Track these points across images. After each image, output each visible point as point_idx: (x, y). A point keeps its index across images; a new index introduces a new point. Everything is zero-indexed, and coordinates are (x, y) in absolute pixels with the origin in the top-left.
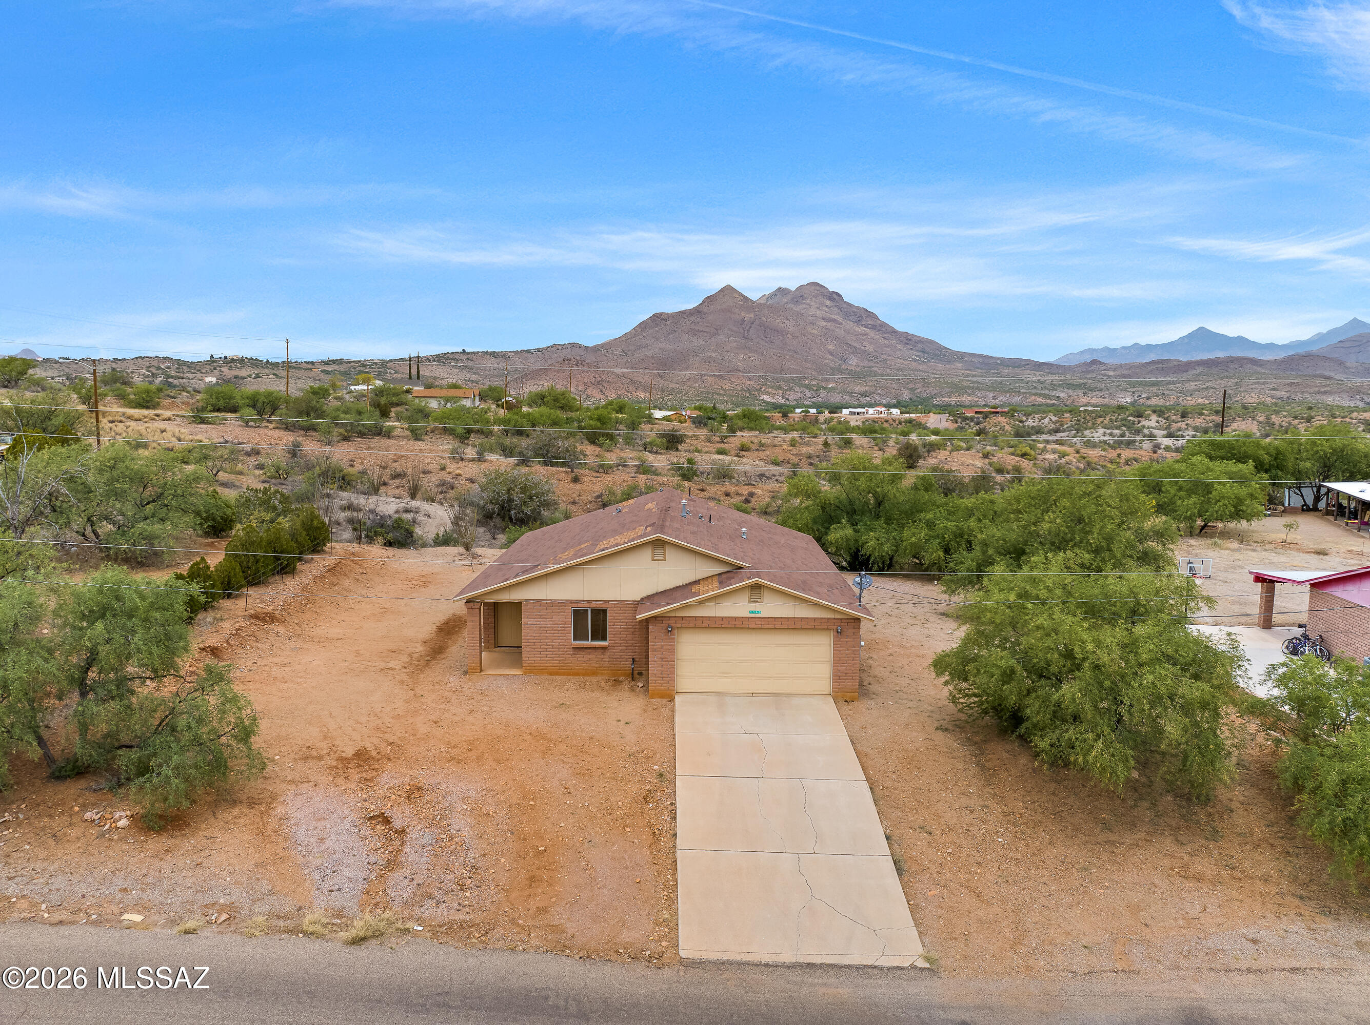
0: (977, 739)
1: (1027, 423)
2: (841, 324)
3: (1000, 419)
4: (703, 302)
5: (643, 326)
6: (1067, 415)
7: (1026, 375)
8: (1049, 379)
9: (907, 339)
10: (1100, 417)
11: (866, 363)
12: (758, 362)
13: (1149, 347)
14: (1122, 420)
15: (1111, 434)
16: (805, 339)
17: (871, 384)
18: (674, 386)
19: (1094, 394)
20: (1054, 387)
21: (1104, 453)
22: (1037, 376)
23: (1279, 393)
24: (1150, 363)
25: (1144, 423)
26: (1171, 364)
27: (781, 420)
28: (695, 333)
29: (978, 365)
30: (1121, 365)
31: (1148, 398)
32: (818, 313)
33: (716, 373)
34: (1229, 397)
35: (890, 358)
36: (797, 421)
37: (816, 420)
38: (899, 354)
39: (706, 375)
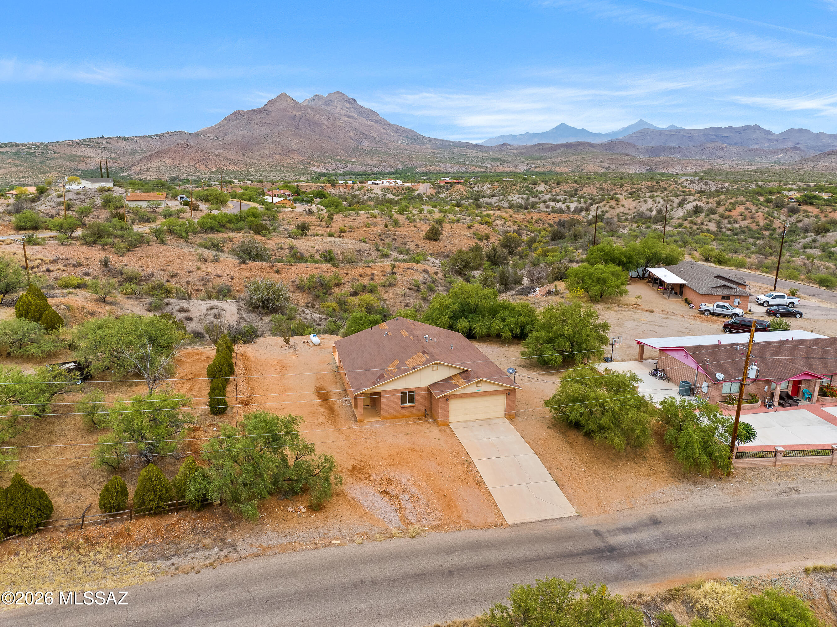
0: (562, 431)
1: (474, 189)
2: (357, 119)
3: (460, 187)
4: (268, 104)
5: (228, 119)
6: (496, 184)
7: (467, 152)
8: (481, 155)
9: (398, 129)
10: (514, 185)
11: (374, 145)
12: (306, 144)
13: (535, 135)
14: (526, 187)
15: (522, 198)
16: (335, 129)
17: (377, 159)
18: (253, 161)
19: (506, 165)
20: (484, 160)
21: (524, 216)
22: (473, 153)
23: (603, 164)
24: (536, 145)
25: (538, 188)
26: (547, 146)
27: (331, 188)
28: (264, 124)
29: (440, 146)
30: (520, 146)
31: (536, 168)
32: (342, 112)
33: (281, 152)
34: (579, 167)
35: (388, 141)
36: (341, 189)
37: (352, 188)
38: (393, 139)
39: (274, 153)
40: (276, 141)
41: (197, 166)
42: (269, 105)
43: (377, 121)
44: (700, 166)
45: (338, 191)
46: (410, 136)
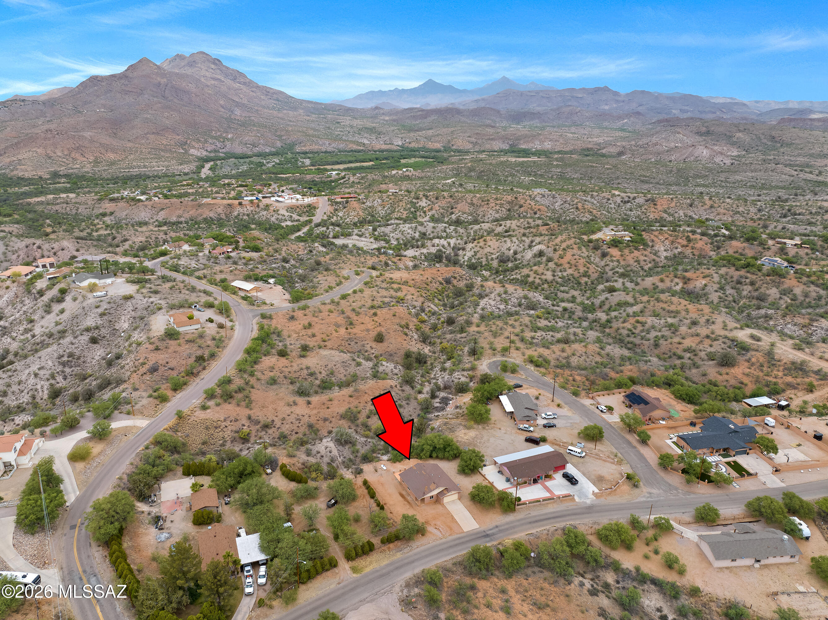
1: (367, 204)
2: (223, 81)
6: (385, 198)
9: (267, 92)
10: (400, 201)
11: (246, 114)
12: (178, 119)
14: (410, 202)
15: (411, 228)
16: (204, 97)
19: (382, 138)
23: (471, 139)
25: (421, 203)
28: (126, 92)
31: (410, 143)
32: (207, 74)
33: (154, 131)
34: (449, 142)
35: (260, 108)
36: (248, 207)
37: (258, 206)
38: (263, 103)
39: (148, 133)
40: (147, 118)
41: (73, 155)
42: (130, 71)
43: (245, 84)
44: (556, 141)
45: (245, 209)
46: (280, 98)
